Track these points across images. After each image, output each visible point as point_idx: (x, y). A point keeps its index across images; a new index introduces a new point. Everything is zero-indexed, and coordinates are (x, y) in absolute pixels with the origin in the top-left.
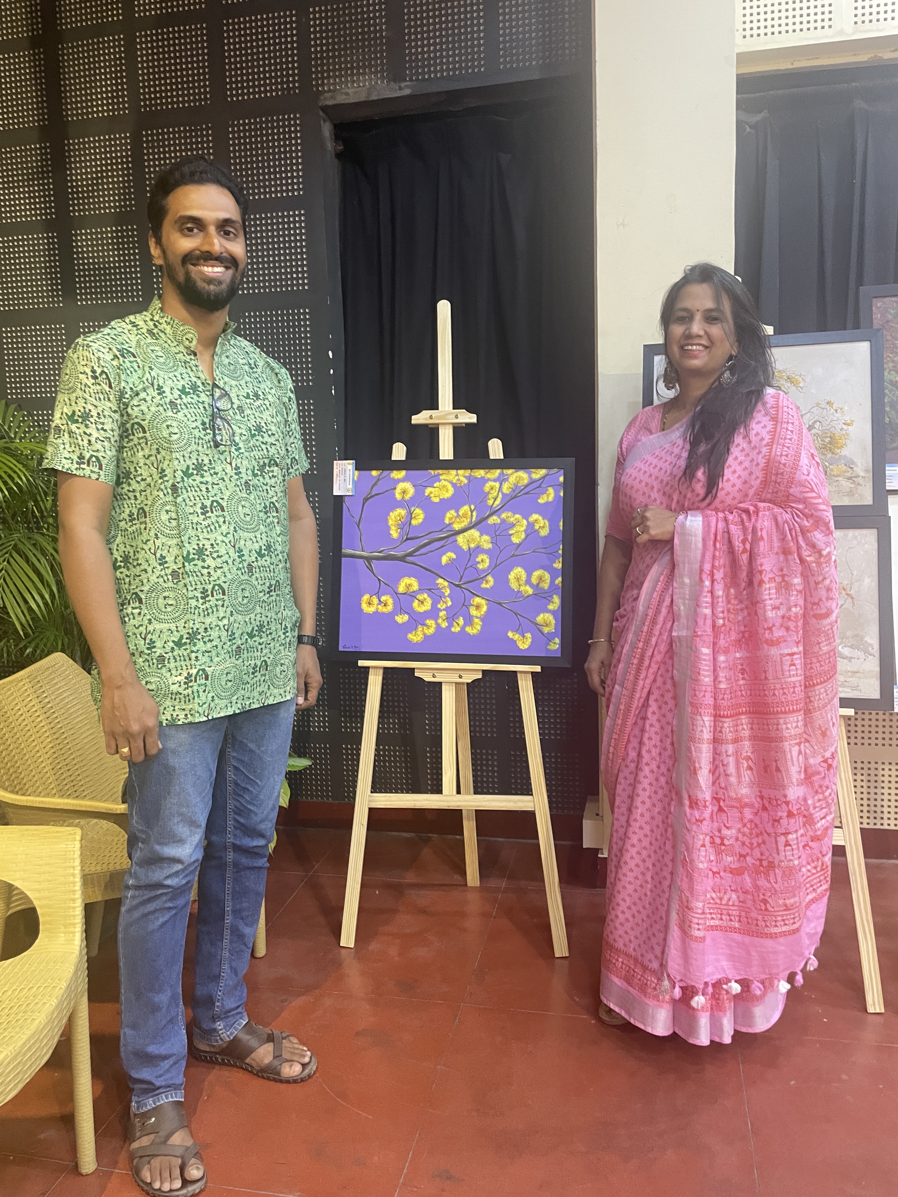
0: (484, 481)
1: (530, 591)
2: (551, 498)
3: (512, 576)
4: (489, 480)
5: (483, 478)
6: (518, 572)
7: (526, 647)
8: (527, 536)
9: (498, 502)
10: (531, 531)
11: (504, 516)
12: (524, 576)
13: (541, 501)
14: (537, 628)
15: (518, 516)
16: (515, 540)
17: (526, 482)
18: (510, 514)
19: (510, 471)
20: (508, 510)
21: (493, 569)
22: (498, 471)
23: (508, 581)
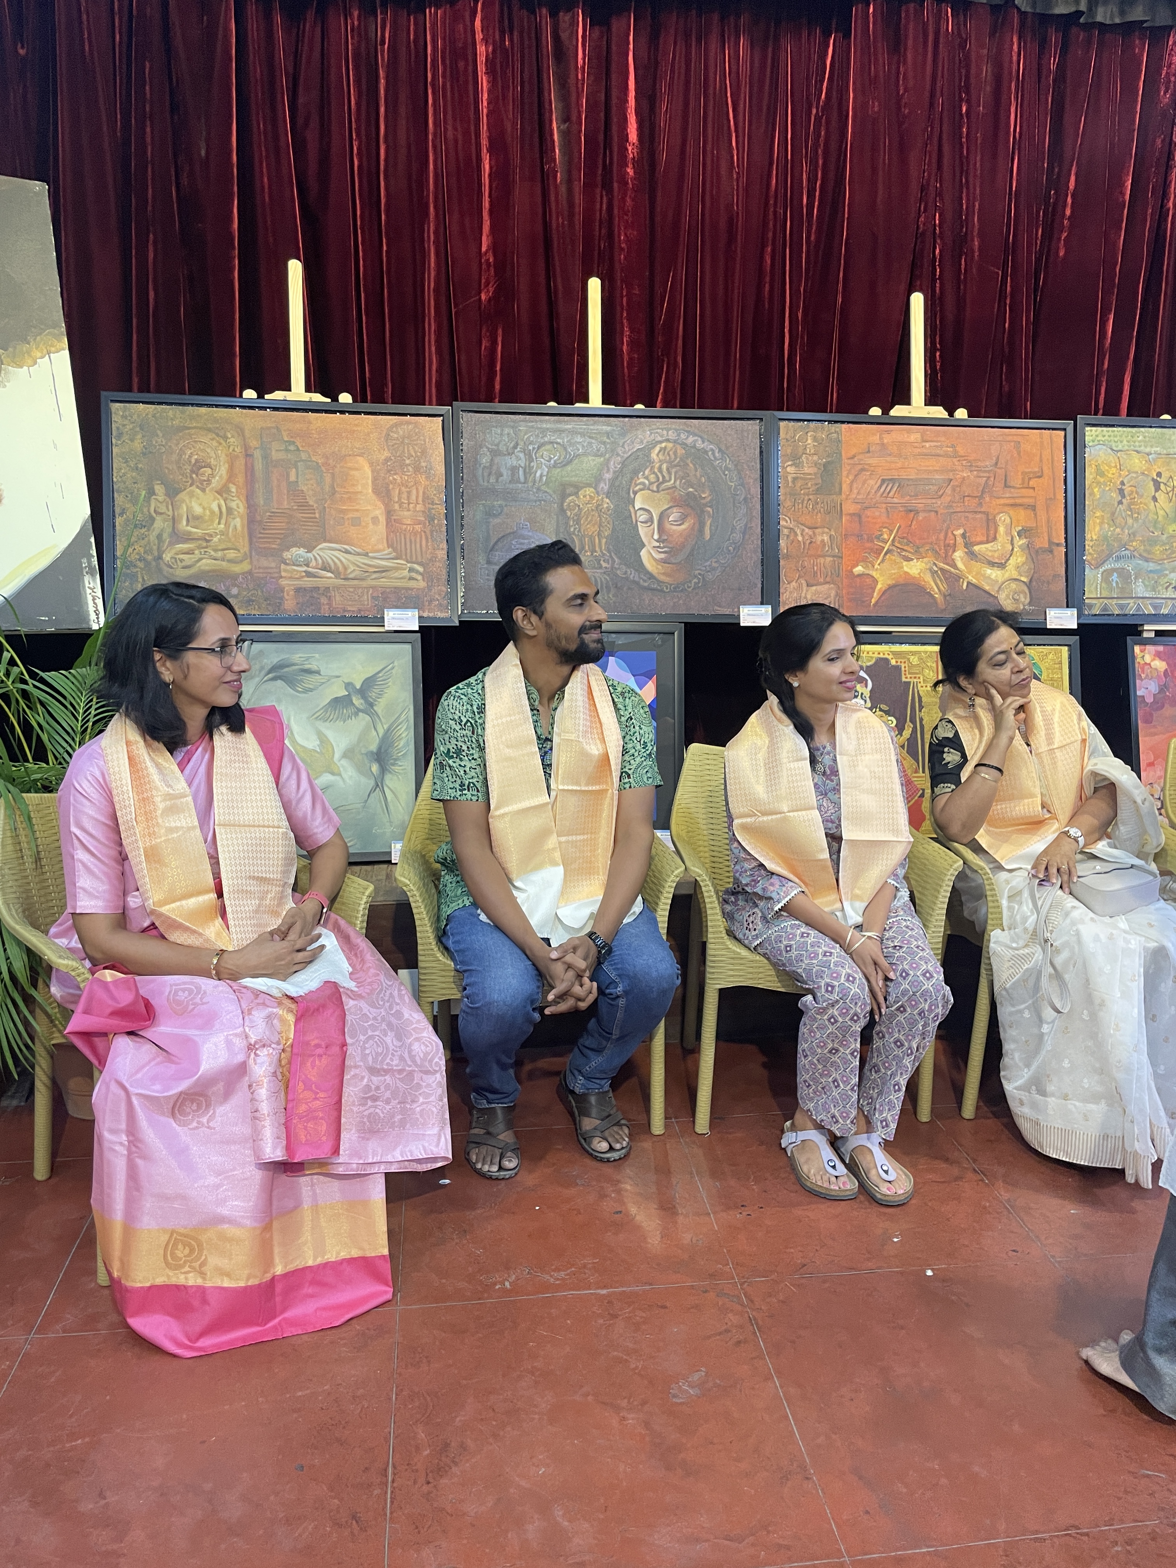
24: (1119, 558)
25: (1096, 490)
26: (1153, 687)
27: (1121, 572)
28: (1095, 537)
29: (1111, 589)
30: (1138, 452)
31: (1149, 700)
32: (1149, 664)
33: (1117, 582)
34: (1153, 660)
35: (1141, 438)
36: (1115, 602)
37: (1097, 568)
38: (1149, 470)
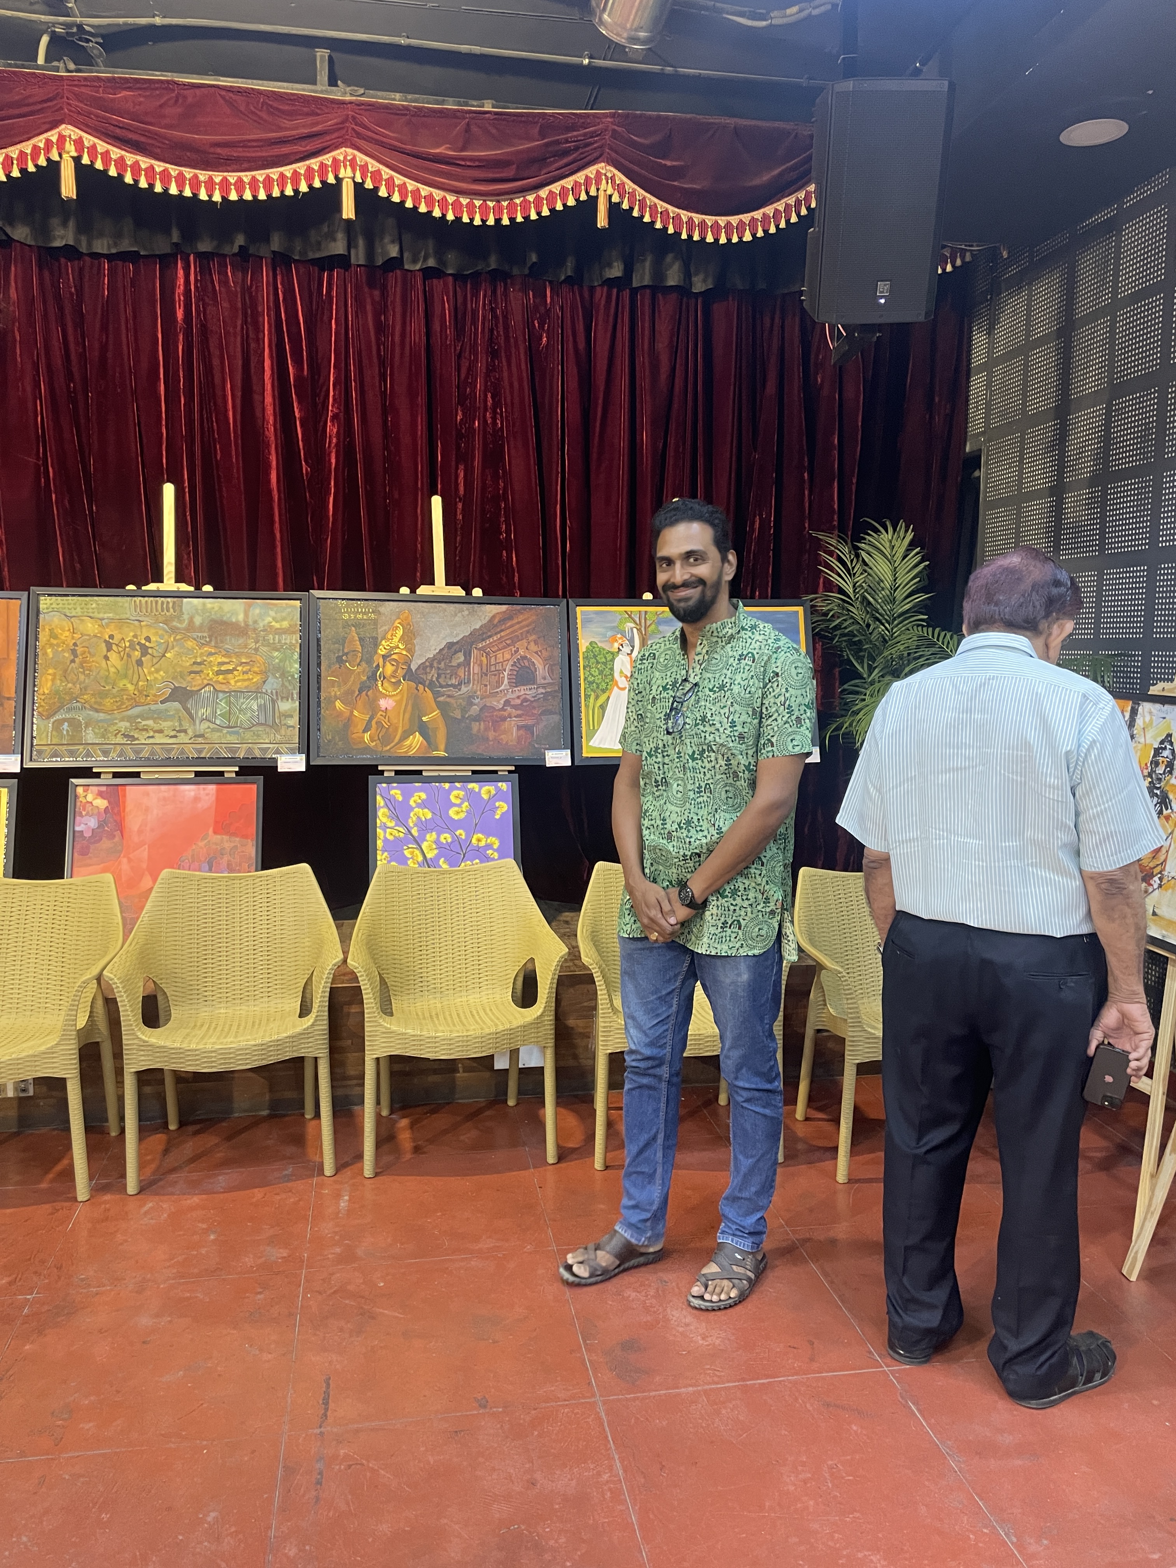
0: (386, 840)
1: (466, 804)
2: (398, 792)
3: (456, 817)
4: (385, 837)
5: (384, 841)
6: (452, 813)
7: (505, 805)
8: (426, 807)
9: (401, 829)
10: (423, 805)
11: (411, 825)
12: (456, 809)
13: (400, 799)
14: (493, 798)
15: (412, 815)
16: (429, 815)
17: (386, 810)
18: (410, 821)
19: (378, 821)
20: (407, 822)
21: (451, 831)
22: (378, 830)
23: (459, 820)
24: (70, 710)
25: (49, 651)
26: (93, 823)
27: (72, 722)
28: (46, 692)
29: (62, 736)
30: (90, 617)
31: (88, 834)
32: (91, 803)
33: (67, 731)
34: (95, 799)
35: (94, 606)
36: (65, 747)
37: (48, 718)
38: (100, 632)
